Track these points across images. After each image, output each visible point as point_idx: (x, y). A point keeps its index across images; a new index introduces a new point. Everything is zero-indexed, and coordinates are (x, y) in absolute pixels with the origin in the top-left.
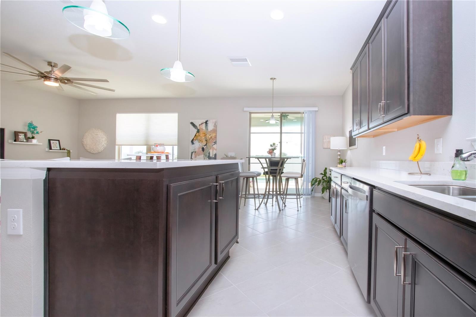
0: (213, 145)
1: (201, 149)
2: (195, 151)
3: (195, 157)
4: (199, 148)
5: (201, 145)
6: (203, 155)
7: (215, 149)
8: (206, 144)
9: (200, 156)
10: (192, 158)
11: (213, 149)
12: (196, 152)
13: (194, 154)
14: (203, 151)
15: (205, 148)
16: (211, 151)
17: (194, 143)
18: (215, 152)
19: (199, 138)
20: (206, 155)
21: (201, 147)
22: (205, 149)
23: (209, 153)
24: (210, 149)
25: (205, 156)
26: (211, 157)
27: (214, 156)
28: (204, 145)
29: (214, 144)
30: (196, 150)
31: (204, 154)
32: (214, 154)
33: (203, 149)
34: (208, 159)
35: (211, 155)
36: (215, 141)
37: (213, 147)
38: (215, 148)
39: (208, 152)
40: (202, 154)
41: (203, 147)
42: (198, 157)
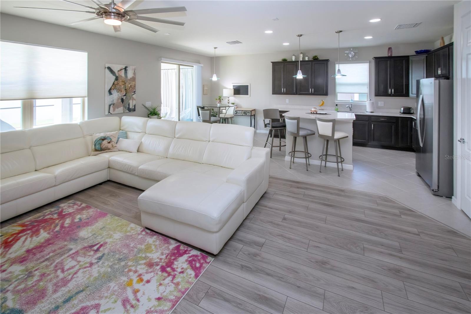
0: (133, 95)
1: (120, 101)
2: (113, 103)
3: (114, 110)
4: (118, 99)
5: (120, 95)
6: (122, 108)
7: (135, 100)
8: (126, 94)
9: (119, 109)
10: (110, 112)
11: (133, 99)
12: (115, 105)
13: (113, 107)
14: (123, 103)
15: (124, 98)
16: (131, 102)
17: (112, 93)
18: (134, 102)
19: (118, 87)
20: (126, 107)
21: (121, 98)
22: (124, 100)
23: (129, 105)
24: (130, 99)
25: (124, 108)
26: (131, 109)
27: (133, 108)
28: (124, 95)
29: (133, 93)
30: (115, 102)
31: (124, 106)
32: (134, 105)
33: (122, 100)
34: (127, 111)
35: (131, 107)
36: (135, 90)
37: (133, 97)
38: (135, 98)
39: (128, 103)
40: (122, 106)
41: (123, 97)
42: (116, 110)
